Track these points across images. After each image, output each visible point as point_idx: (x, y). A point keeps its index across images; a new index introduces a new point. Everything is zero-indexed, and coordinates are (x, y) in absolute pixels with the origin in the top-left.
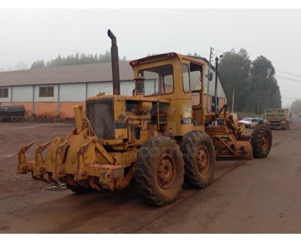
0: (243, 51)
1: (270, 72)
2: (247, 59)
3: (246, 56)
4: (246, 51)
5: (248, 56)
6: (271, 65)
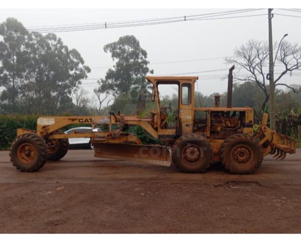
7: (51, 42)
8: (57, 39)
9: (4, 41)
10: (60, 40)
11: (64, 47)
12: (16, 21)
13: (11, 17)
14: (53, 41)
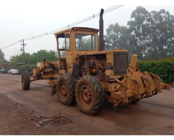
7: (163, 15)
8: (166, 12)
9: (135, 21)
10: (168, 12)
11: (171, 16)
12: (141, 7)
13: (139, 6)
14: (163, 14)
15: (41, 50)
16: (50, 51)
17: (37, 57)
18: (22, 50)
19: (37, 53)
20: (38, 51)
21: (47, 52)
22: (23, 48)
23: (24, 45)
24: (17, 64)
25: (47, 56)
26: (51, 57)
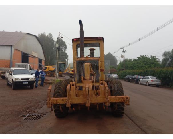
0: (50, 34)
1: (65, 47)
2: (52, 39)
3: (52, 37)
4: (52, 34)
5: (53, 37)
6: (65, 44)
15: (141, 56)
16: (151, 56)
17: (136, 63)
18: (123, 56)
19: (137, 59)
20: (138, 57)
21: (147, 58)
22: (123, 55)
23: (124, 52)
24: (120, 70)
25: (146, 61)
26: (150, 63)
